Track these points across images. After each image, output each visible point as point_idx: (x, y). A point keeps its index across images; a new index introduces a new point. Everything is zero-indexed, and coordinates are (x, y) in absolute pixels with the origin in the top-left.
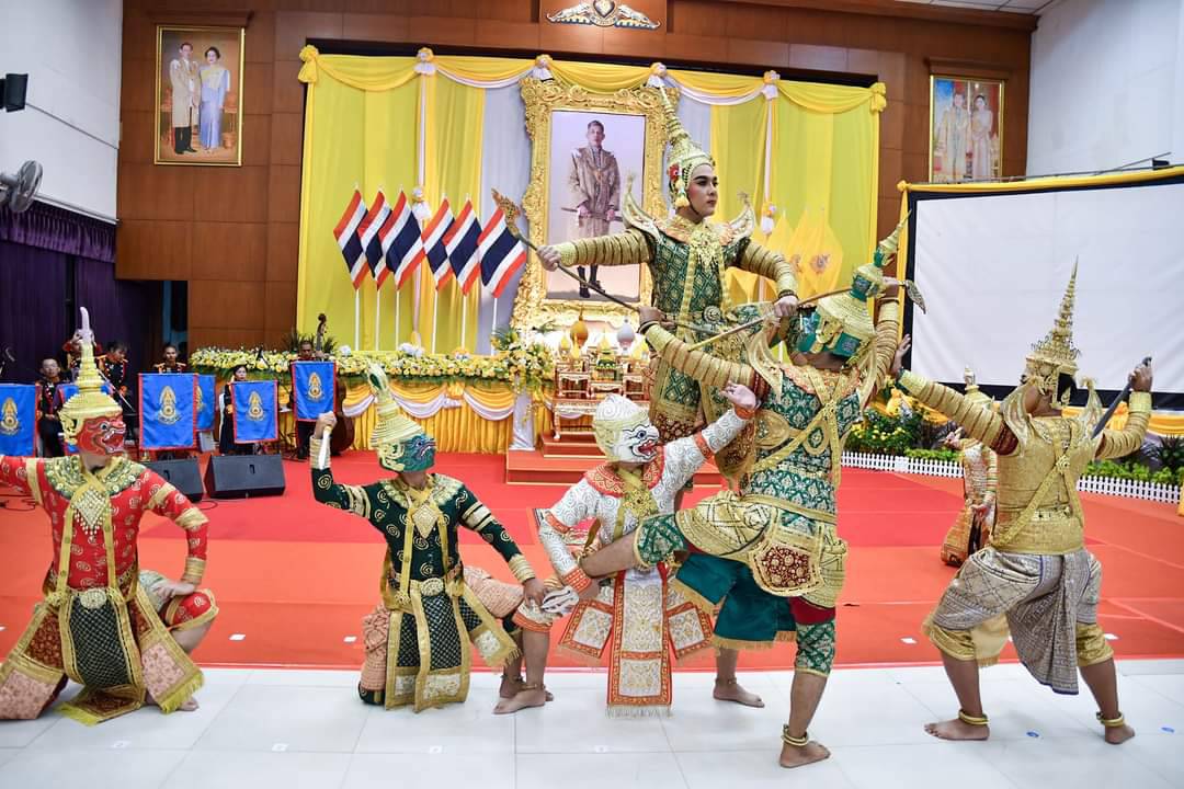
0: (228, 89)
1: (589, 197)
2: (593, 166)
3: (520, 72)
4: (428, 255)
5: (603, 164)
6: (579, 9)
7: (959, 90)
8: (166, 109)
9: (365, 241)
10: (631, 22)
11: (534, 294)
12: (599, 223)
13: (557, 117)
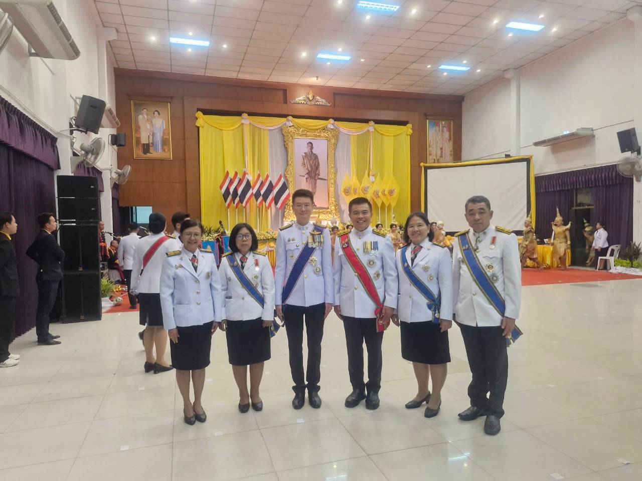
0: (164, 128)
1: (309, 171)
2: (310, 159)
3: (281, 123)
4: (255, 195)
5: (313, 158)
6: (301, 98)
7: (438, 125)
8: (137, 136)
9: (231, 190)
10: (321, 103)
12: (312, 180)
13: (296, 141)
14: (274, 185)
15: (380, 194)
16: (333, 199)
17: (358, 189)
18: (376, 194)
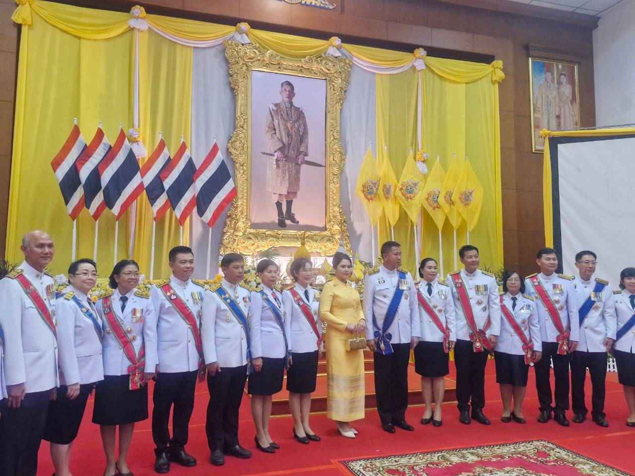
1: (284, 144)
2: (286, 118)
3: (224, 35)
4: (146, 189)
5: (294, 117)
7: (549, 69)
9: (84, 173)
11: (240, 225)
12: (291, 165)
13: (256, 76)
14: (198, 166)
15: (441, 200)
16: (336, 209)
17: (392, 189)
18: (433, 198)
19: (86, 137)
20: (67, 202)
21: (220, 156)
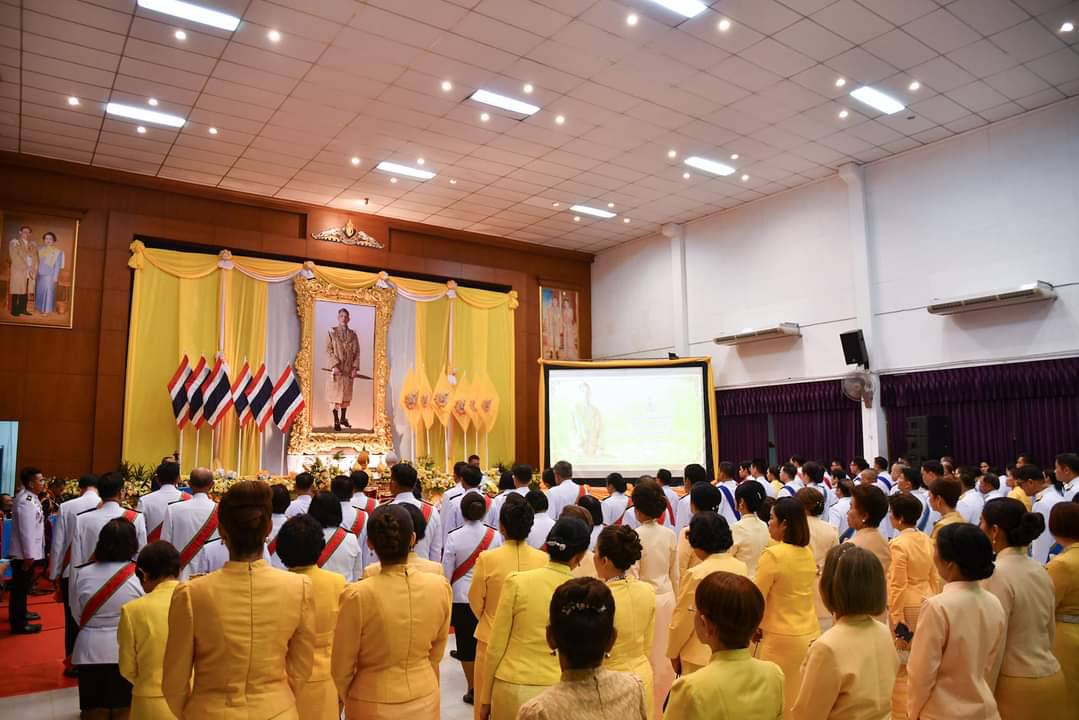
0: (63, 267)
1: (340, 361)
2: (342, 339)
3: (293, 272)
4: (235, 404)
5: (349, 338)
6: (333, 231)
7: (555, 296)
9: (190, 394)
10: (367, 243)
11: (305, 430)
12: (346, 379)
13: (318, 305)
14: (274, 385)
15: (467, 408)
16: (382, 415)
17: (428, 399)
18: (460, 408)
19: (192, 365)
20: (177, 416)
21: (292, 375)
